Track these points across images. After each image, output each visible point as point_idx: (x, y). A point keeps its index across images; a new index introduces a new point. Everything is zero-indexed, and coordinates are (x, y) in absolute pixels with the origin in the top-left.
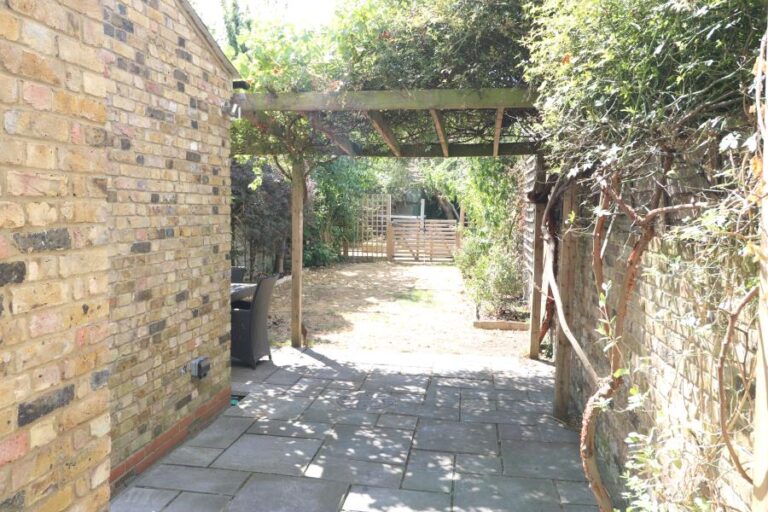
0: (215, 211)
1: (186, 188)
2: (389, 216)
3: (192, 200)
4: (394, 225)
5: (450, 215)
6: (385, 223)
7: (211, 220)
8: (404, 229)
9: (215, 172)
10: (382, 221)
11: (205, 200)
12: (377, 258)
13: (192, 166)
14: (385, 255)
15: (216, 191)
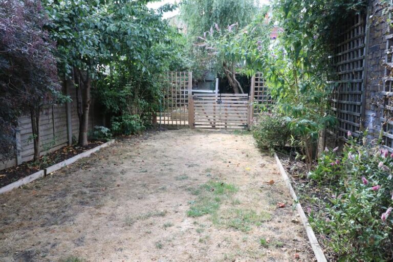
2: (190, 91)
4: (194, 98)
5: (236, 90)
6: (187, 97)
8: (203, 101)
10: (185, 95)
12: (180, 125)
14: (187, 123)
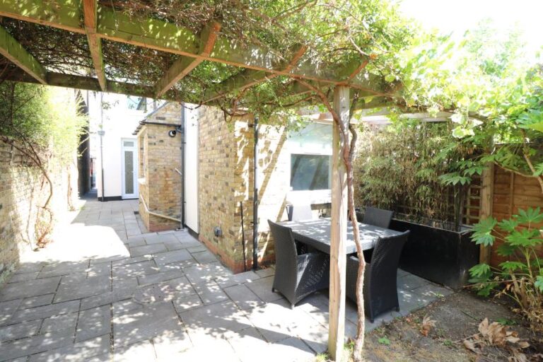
0: (227, 166)
1: (217, 156)
3: (219, 161)
7: (226, 170)
9: (227, 147)
11: (223, 160)
13: (219, 147)
15: (227, 156)
